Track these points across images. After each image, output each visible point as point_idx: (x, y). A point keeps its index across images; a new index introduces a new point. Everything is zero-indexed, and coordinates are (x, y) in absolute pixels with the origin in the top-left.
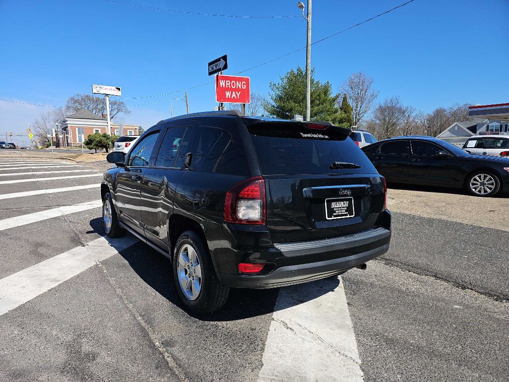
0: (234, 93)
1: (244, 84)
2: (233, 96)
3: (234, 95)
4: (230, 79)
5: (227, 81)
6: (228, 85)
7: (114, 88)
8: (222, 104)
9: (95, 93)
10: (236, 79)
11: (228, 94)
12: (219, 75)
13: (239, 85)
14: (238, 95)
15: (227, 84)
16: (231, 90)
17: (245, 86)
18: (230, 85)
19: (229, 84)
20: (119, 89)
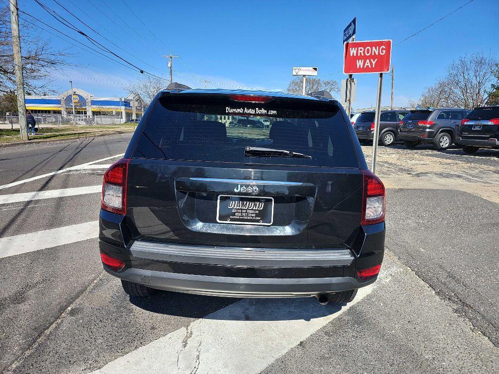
0: (368, 61)
1: (383, 49)
2: (366, 64)
3: (368, 63)
4: (364, 45)
5: (360, 48)
6: (360, 53)
7: (311, 68)
8: (351, 76)
9: (294, 75)
10: (371, 45)
11: (360, 63)
12: (350, 42)
13: (375, 50)
14: (374, 63)
15: (359, 51)
16: (365, 58)
17: (384, 51)
18: (364, 52)
19: (362, 52)
20: (316, 69)
